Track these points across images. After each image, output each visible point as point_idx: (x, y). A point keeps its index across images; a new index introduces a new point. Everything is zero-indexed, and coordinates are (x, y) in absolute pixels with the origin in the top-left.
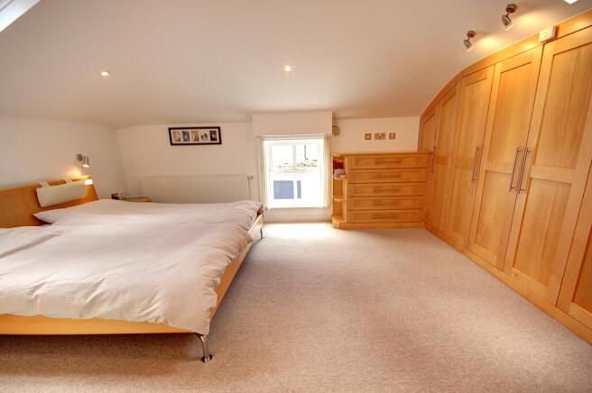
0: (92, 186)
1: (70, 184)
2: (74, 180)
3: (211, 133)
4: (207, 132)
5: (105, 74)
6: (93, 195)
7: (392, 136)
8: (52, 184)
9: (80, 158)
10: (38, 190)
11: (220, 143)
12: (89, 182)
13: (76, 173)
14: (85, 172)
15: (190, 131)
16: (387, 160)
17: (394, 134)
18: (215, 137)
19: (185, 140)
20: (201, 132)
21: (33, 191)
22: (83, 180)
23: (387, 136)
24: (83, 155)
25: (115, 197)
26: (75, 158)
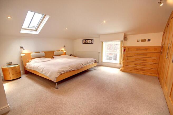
0: (65, 52)
1: (61, 51)
2: (62, 51)
3: (91, 41)
4: (90, 40)
5: (66, 29)
6: (65, 54)
7: (149, 40)
8: (57, 51)
9: (64, 46)
10: (55, 52)
11: (93, 43)
12: (65, 51)
13: (63, 49)
14: (65, 49)
15: (87, 40)
16: (141, 49)
17: (150, 39)
18: (92, 41)
19: (86, 42)
20: (89, 40)
21: (53, 52)
22: (64, 51)
23: (147, 40)
24: (65, 46)
25: (71, 55)
26: (63, 46)
